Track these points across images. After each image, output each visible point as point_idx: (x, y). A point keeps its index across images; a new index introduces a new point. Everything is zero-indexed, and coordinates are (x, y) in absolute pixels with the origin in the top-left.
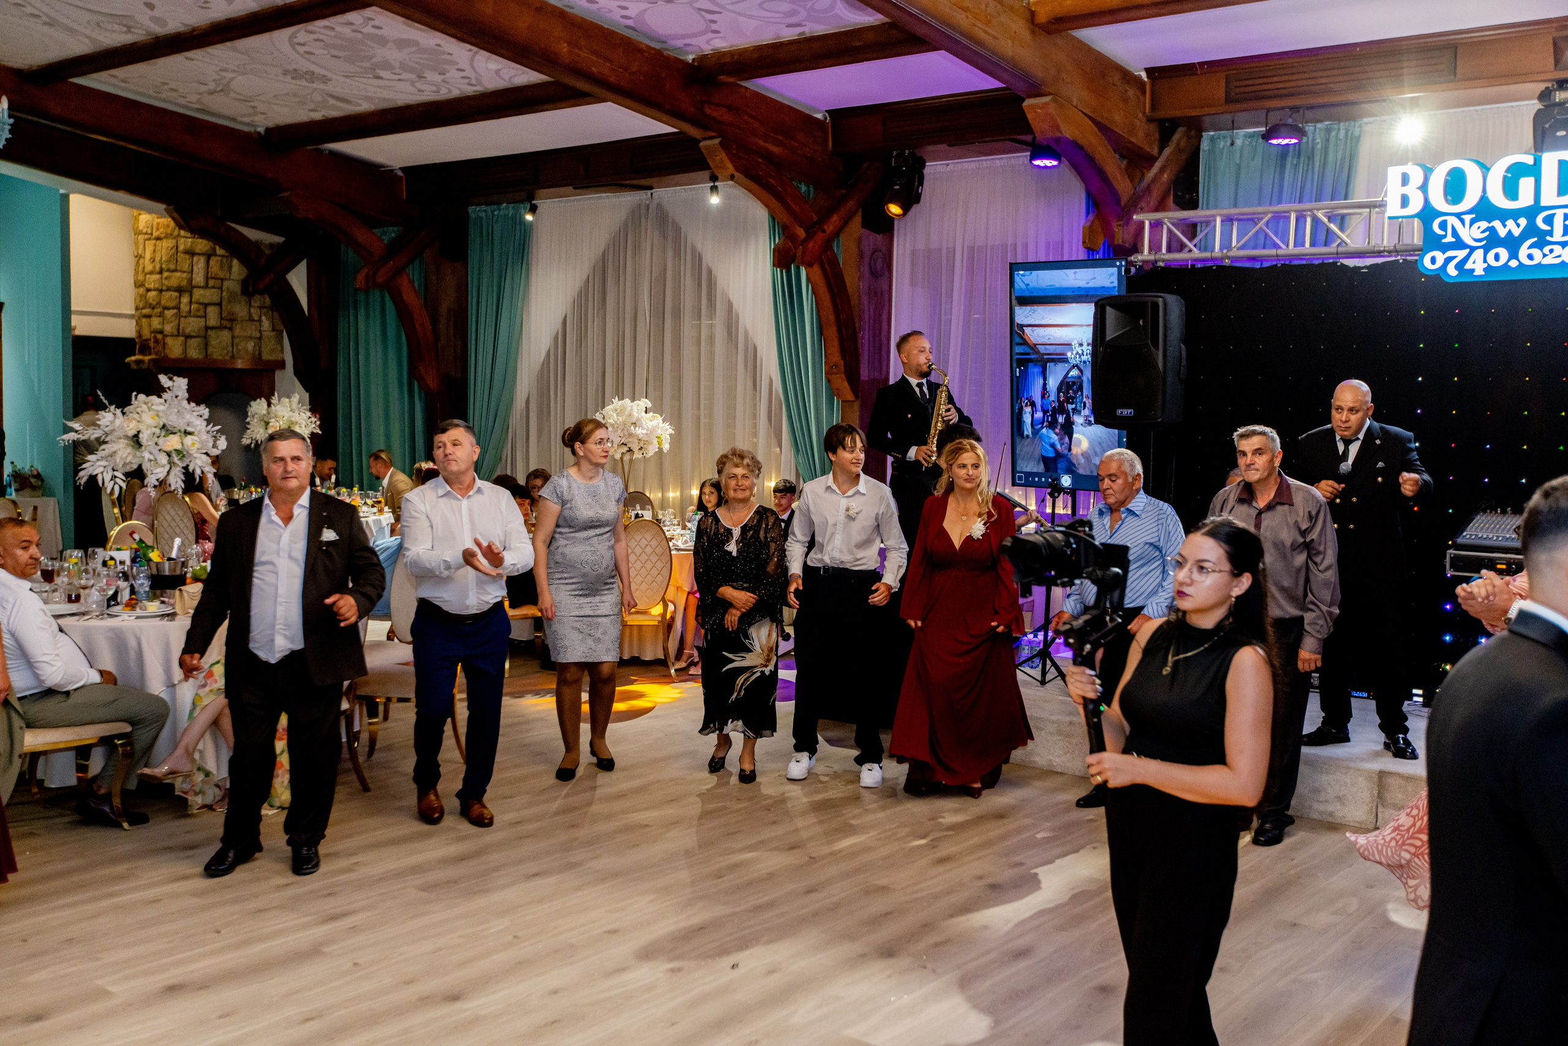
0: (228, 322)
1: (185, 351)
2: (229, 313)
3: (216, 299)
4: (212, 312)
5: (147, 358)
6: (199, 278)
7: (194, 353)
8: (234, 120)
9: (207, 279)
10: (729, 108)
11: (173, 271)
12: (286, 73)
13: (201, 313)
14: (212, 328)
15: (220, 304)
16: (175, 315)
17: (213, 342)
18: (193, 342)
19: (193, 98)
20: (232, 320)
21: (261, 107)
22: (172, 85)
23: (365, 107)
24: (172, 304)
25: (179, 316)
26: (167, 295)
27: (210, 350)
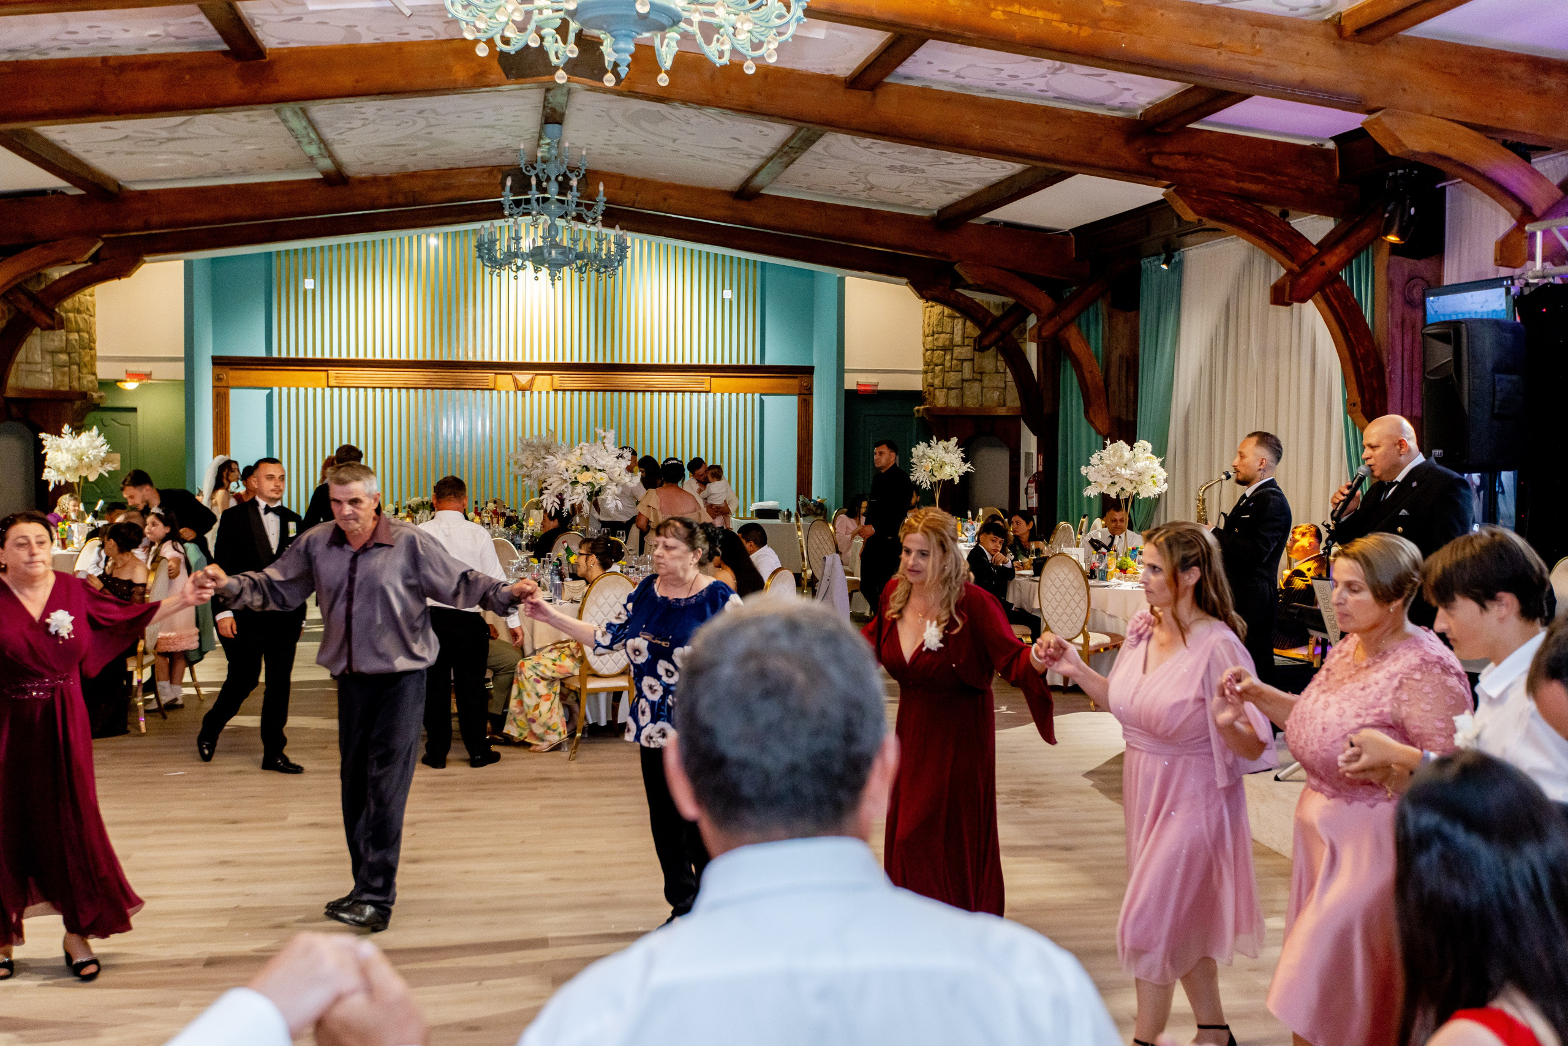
0: (979, 375)
1: (947, 401)
2: (980, 367)
3: (969, 356)
4: (967, 366)
5: (922, 407)
6: (958, 339)
7: (953, 403)
8: (909, 207)
9: (964, 338)
10: (1187, 155)
11: (942, 333)
12: (891, 168)
13: (958, 368)
14: (967, 381)
15: (972, 360)
16: (941, 370)
17: (967, 393)
18: (953, 393)
19: (863, 195)
20: (982, 373)
21: (915, 196)
22: (839, 188)
23: (976, 187)
24: (939, 362)
25: (944, 371)
26: (937, 353)
27: (965, 400)
